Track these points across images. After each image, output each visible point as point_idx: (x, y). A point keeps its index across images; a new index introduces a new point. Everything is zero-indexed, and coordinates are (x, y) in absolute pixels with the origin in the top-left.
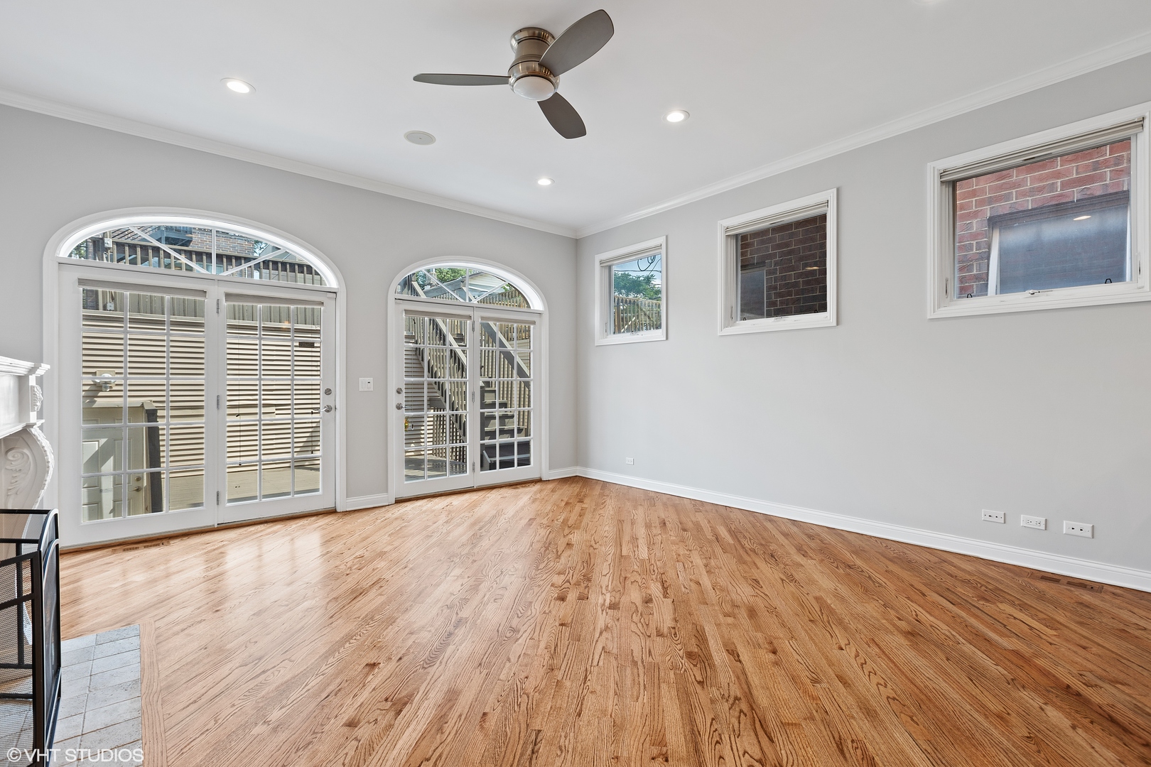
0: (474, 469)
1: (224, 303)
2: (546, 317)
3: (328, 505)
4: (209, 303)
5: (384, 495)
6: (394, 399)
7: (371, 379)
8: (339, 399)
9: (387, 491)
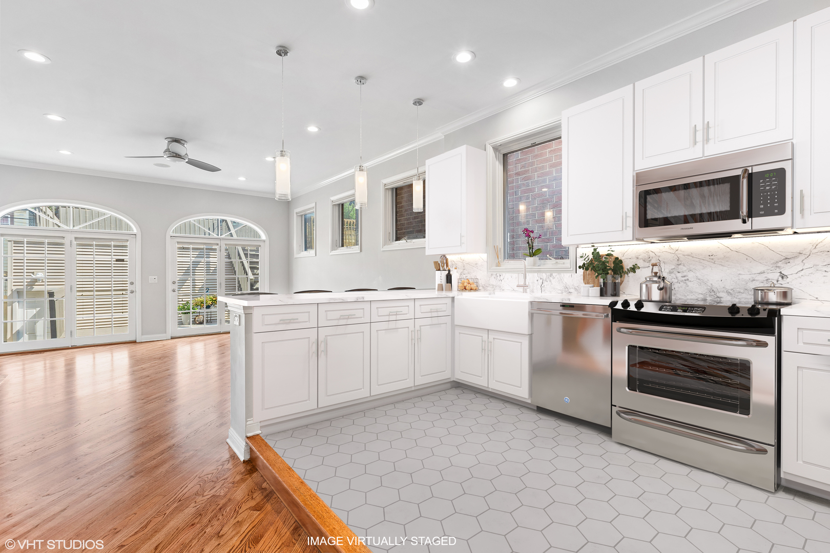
0: (221, 323)
1: (75, 243)
2: (267, 243)
3: (133, 339)
4: (66, 241)
5: (165, 335)
6: (170, 287)
7: (156, 277)
8: (138, 287)
9: (166, 333)
